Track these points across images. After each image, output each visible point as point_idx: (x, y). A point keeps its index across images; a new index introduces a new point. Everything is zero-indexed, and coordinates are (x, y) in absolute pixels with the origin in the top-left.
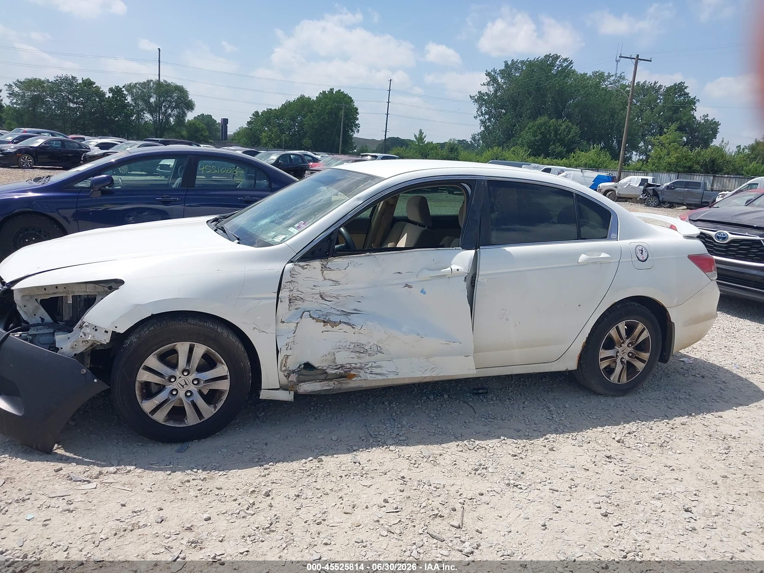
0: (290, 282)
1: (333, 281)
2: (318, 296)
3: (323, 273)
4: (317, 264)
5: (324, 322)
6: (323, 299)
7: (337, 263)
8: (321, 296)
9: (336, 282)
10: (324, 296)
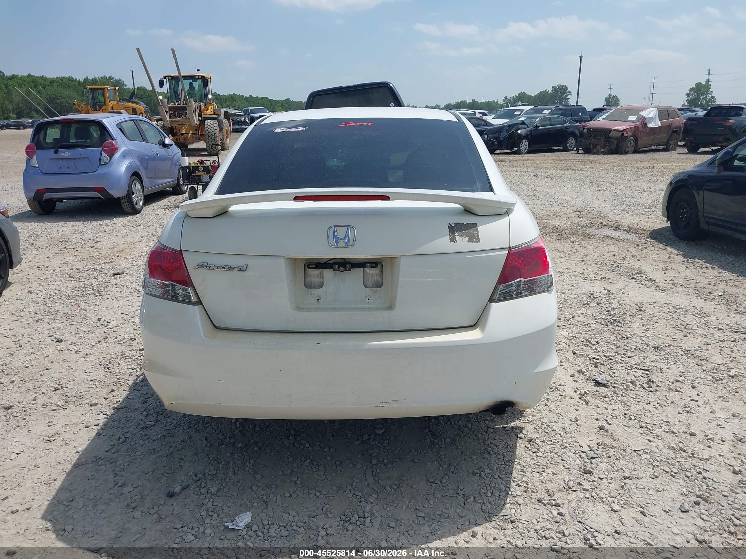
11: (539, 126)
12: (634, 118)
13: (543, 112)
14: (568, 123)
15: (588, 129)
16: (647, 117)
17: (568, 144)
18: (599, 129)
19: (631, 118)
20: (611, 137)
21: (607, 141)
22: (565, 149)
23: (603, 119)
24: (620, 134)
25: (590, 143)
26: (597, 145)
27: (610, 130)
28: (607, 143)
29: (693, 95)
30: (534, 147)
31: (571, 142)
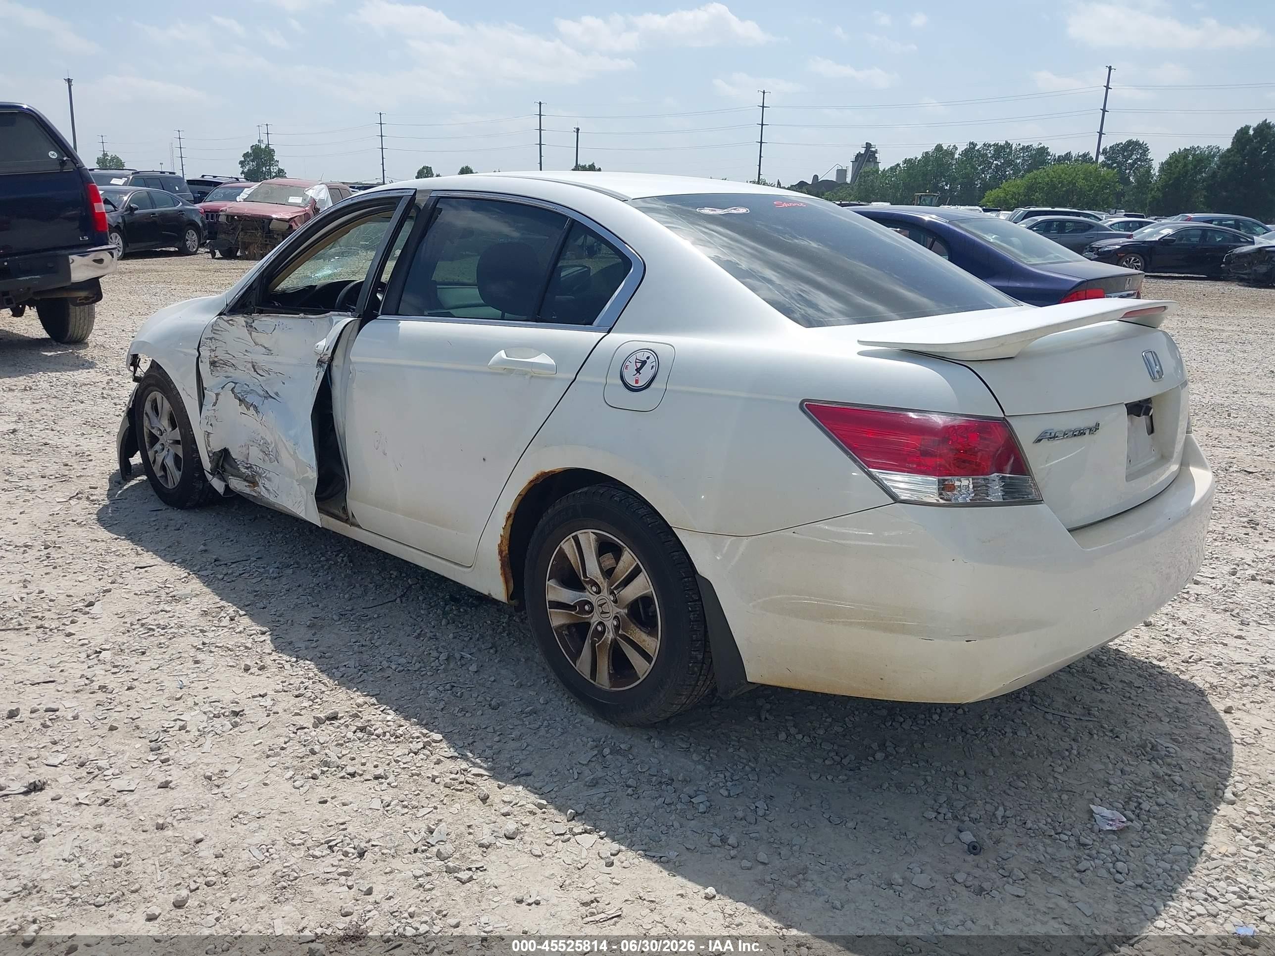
0: (211, 339)
1: (265, 348)
2: (250, 365)
3: (251, 334)
4: (240, 319)
5: (240, 400)
6: (255, 371)
7: (266, 323)
8: (253, 367)
9: (269, 351)
10: (256, 367)
11: (137, 209)
12: (298, 200)
13: (111, 182)
14: (181, 204)
15: (227, 216)
16: (317, 199)
17: (187, 243)
18: (248, 217)
19: (292, 200)
20: (272, 231)
21: (266, 237)
22: (183, 252)
23: (245, 200)
24: (286, 226)
25: (237, 241)
26: (251, 244)
27: (270, 219)
28: (268, 240)
29: (252, 165)
30: (133, 247)
31: (192, 238)
